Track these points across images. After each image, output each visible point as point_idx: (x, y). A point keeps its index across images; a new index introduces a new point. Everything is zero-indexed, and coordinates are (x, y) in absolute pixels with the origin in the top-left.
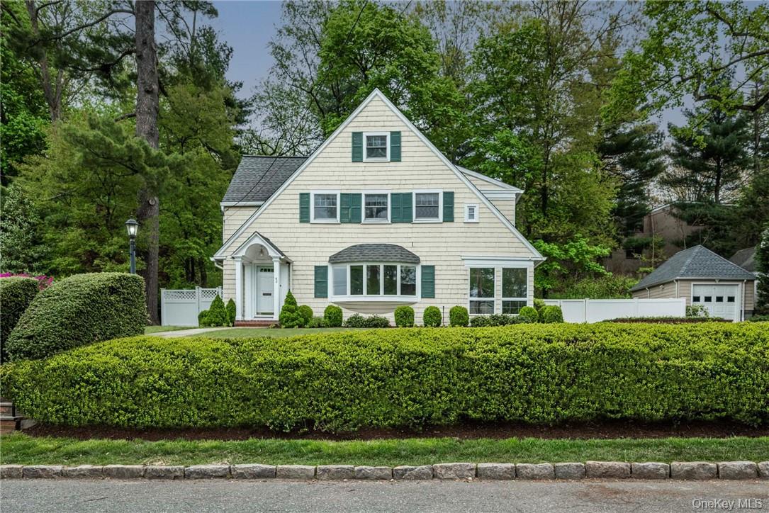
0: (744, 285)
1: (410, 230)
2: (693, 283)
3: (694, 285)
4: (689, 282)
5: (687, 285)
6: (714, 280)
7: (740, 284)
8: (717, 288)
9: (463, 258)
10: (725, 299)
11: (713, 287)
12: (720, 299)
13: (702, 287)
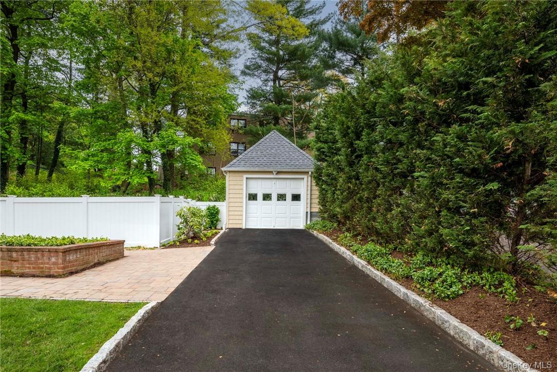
0: (310, 178)
2: (245, 176)
3: (247, 178)
4: (240, 174)
5: (238, 178)
6: (271, 172)
7: (305, 177)
8: (278, 182)
10: (289, 197)
11: (274, 181)
12: (281, 197)
13: (260, 182)
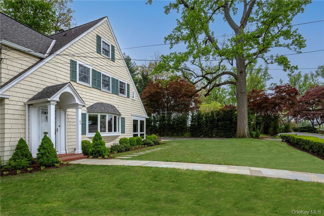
1: (117, 99)
9: (132, 115)
